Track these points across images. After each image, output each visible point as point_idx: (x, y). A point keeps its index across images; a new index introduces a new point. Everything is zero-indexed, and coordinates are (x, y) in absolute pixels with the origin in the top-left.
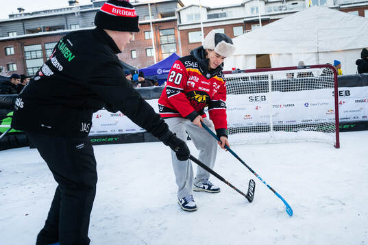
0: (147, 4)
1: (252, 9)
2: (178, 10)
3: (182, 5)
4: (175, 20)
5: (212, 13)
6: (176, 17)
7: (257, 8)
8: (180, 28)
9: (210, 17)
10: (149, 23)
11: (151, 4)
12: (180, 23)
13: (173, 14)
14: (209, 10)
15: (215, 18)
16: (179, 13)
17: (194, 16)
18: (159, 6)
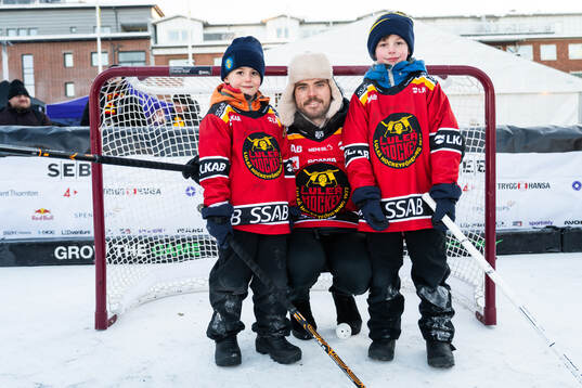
0: (94, 8)
1: (279, 31)
2: (153, 21)
3: (161, 15)
4: (147, 38)
5: (211, 31)
6: (150, 33)
7: (286, 31)
8: (156, 52)
9: (207, 37)
10: (95, 40)
11: (102, 8)
12: (156, 42)
13: (144, 29)
14: (206, 26)
15: (215, 39)
16: (155, 26)
17: (180, 35)
18: (121, 13)
